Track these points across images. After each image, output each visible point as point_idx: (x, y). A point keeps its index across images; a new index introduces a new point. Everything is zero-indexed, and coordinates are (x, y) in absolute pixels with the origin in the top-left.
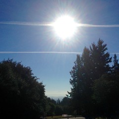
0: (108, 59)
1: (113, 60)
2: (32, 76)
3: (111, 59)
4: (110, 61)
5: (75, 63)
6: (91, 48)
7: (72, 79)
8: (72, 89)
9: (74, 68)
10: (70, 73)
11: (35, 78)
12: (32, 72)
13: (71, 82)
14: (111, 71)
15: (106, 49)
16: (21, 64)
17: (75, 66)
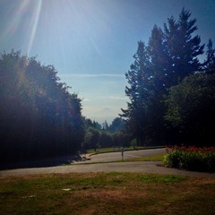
0: (196, 49)
1: (206, 49)
2: (58, 81)
3: (202, 47)
4: (201, 52)
5: (134, 57)
7: (130, 87)
8: (129, 105)
9: (132, 67)
10: (127, 75)
11: (64, 86)
12: (57, 75)
13: (129, 92)
14: (201, 70)
15: (195, 29)
16: (37, 60)
17: (136, 63)
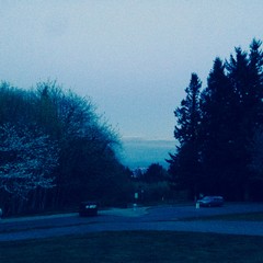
5: (187, 91)
6: (233, 60)
7: (180, 127)
8: (178, 149)
9: (183, 103)
10: (176, 113)
13: (178, 134)
17: (187, 98)
